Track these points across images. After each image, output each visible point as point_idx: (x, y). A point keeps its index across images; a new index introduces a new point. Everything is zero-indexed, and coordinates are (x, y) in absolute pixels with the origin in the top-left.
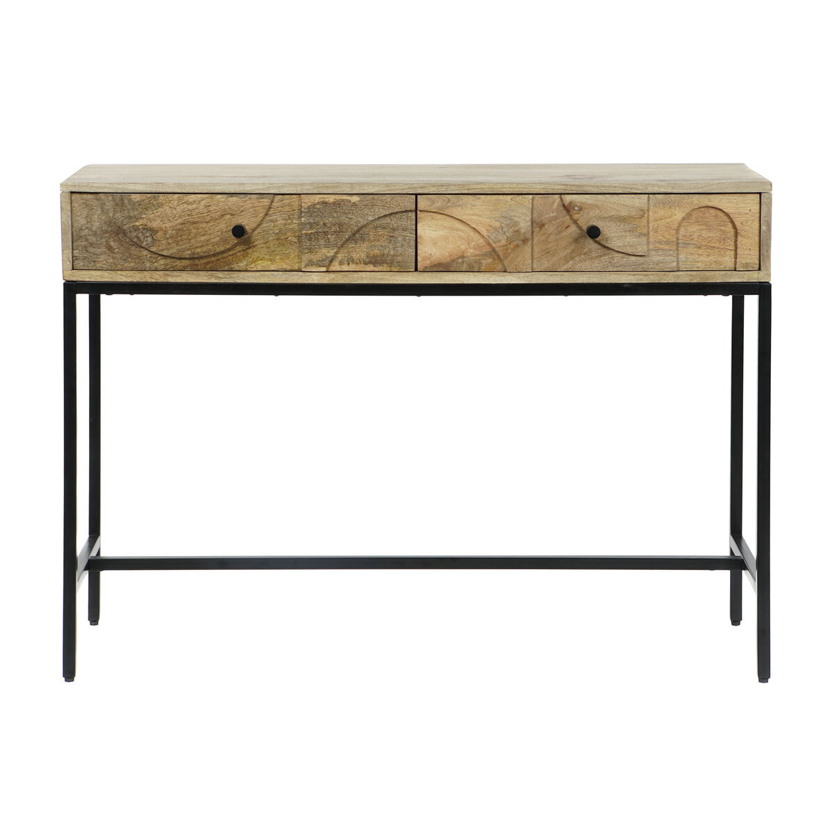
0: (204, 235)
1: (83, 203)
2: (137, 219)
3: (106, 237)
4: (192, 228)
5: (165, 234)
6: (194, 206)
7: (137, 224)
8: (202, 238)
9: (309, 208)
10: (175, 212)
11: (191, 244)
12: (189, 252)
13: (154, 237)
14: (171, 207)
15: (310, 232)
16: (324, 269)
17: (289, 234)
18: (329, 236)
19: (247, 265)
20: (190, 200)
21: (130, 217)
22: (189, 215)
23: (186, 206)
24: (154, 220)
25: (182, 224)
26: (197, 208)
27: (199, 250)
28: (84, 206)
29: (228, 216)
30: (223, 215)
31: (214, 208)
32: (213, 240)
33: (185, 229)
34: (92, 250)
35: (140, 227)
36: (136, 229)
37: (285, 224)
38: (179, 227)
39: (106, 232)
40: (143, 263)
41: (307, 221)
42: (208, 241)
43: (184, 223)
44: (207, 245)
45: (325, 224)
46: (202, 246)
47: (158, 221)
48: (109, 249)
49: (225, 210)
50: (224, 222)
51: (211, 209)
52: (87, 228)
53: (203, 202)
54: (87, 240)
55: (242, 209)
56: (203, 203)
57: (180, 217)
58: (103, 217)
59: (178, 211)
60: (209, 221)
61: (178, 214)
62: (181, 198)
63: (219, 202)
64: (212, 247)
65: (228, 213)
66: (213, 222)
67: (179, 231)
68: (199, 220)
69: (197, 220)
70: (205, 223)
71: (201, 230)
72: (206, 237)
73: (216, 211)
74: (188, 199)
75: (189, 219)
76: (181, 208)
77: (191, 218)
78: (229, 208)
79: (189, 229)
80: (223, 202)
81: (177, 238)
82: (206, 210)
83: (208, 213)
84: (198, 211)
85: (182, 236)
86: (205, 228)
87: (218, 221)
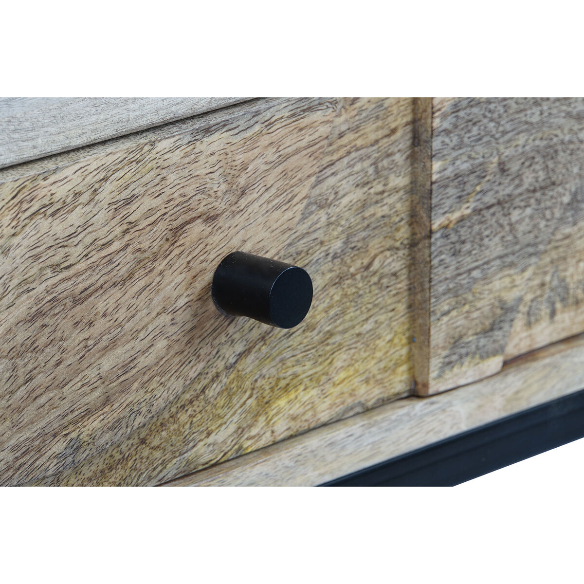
0: (113, 344)
4: (66, 325)
6: (75, 218)
8: (107, 364)
10: (4, 264)
11: (65, 406)
12: (59, 447)
15: (456, 215)
16: (495, 363)
17: (375, 245)
18: (515, 215)
19: (240, 431)
20: (61, 192)
22: (55, 267)
23: (44, 224)
25: (32, 319)
26: (86, 226)
27: (94, 424)
29: (198, 229)
30: (177, 231)
31: (148, 203)
32: (143, 361)
33: (42, 341)
37: (364, 205)
38: (21, 337)
41: (449, 172)
42: (126, 368)
43: (40, 314)
44: (124, 388)
45: (503, 169)
46: (104, 405)
49: (186, 204)
50: (183, 261)
51: (137, 211)
53: (108, 187)
55: (242, 181)
56: (107, 192)
57: (25, 286)
59: (18, 261)
60: (131, 276)
61: (17, 273)
62: (26, 191)
63: (164, 173)
64: (142, 392)
65: (194, 215)
66: (142, 272)
67: (20, 355)
68: (94, 279)
69: (86, 284)
70: (115, 285)
71: (101, 324)
72: (119, 355)
73: (152, 219)
74: (54, 189)
75: (55, 285)
76: (26, 243)
77: (63, 280)
78: (200, 191)
79: (58, 334)
80: (178, 167)
81: (12, 393)
82: (120, 224)
83: (127, 237)
84: (88, 240)
85: (31, 379)
86: (117, 308)
87: (160, 265)
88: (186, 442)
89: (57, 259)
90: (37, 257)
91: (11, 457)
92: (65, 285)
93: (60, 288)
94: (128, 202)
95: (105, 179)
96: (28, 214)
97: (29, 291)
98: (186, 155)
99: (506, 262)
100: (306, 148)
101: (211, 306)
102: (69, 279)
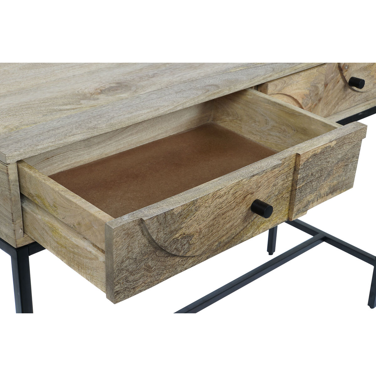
0: (230, 222)
1: (125, 234)
2: (177, 231)
3: (145, 260)
4: (221, 219)
5: (199, 235)
6: (224, 198)
7: (177, 235)
8: (228, 226)
9: (304, 164)
10: (209, 209)
11: (219, 235)
12: (217, 244)
13: (190, 242)
14: (206, 207)
15: (302, 185)
17: (284, 192)
18: (313, 183)
21: (171, 232)
22: (219, 208)
23: (218, 200)
24: (191, 225)
25: (214, 219)
26: (226, 199)
27: (224, 238)
28: (126, 236)
29: (249, 196)
30: (245, 197)
31: (240, 192)
32: (235, 224)
33: (215, 223)
34: (131, 278)
35: (179, 238)
36: (176, 241)
37: (283, 184)
38: (211, 223)
39: (146, 254)
40: (176, 269)
41: (301, 177)
42: (232, 226)
43: (215, 218)
44: (231, 230)
45: (312, 175)
46: (226, 234)
47: (195, 224)
48: (147, 270)
49: (247, 191)
50: (246, 203)
51: (237, 195)
52: (128, 258)
53: (232, 190)
54: (128, 270)
55: (259, 185)
57: (213, 213)
58: (143, 241)
59: (212, 208)
60: (235, 207)
61: (211, 210)
62: (215, 194)
63: (244, 186)
64: (234, 230)
65: (249, 193)
66: (237, 206)
67: (210, 227)
68: (227, 209)
69: (225, 211)
70: (231, 210)
71: (227, 218)
72: (231, 224)
73: (240, 195)
74: (221, 193)
75: (219, 212)
76: (214, 204)
77: (221, 211)
78: (251, 188)
79: (219, 221)
80: (246, 184)
81: (208, 234)
82: (234, 197)
83: (235, 200)
84: (227, 202)
85: (212, 231)
86: (231, 215)
87: (241, 205)
88: (242, 237)
89: (220, 207)
90: (216, 207)
91: (207, 247)
92: (221, 212)
93: (220, 212)
94: (236, 193)
95: (231, 189)
96: (215, 198)
97: (213, 214)
98: (249, 182)
99: (310, 193)
100: (273, 176)
101: (250, 211)
102: (222, 210)
